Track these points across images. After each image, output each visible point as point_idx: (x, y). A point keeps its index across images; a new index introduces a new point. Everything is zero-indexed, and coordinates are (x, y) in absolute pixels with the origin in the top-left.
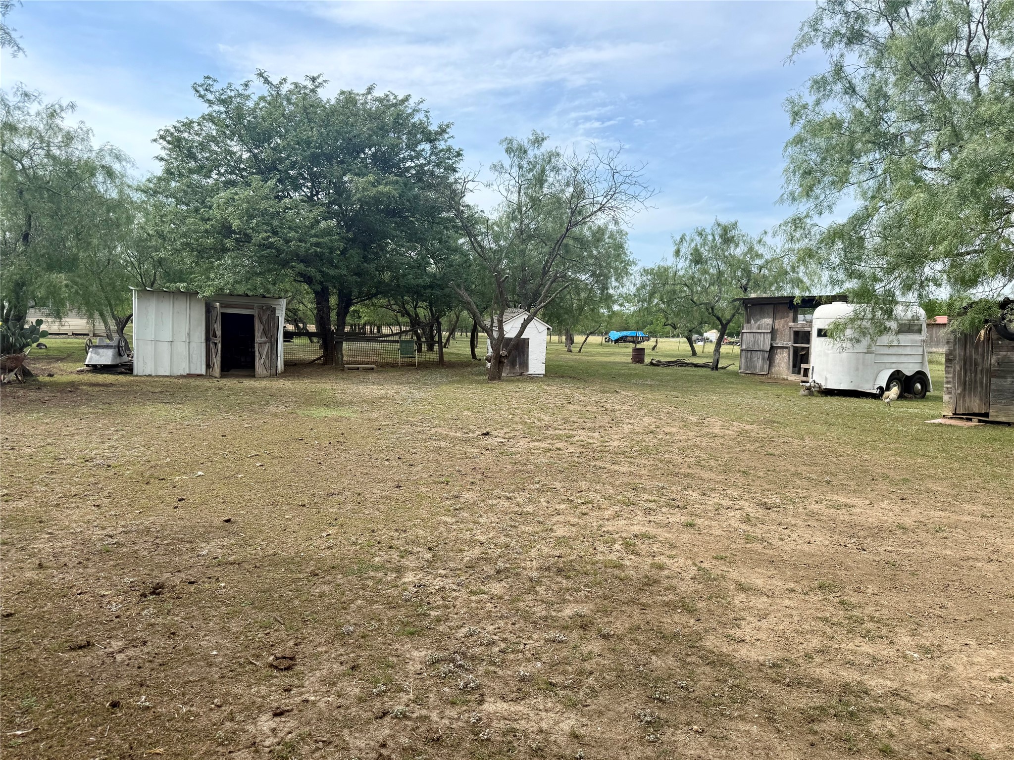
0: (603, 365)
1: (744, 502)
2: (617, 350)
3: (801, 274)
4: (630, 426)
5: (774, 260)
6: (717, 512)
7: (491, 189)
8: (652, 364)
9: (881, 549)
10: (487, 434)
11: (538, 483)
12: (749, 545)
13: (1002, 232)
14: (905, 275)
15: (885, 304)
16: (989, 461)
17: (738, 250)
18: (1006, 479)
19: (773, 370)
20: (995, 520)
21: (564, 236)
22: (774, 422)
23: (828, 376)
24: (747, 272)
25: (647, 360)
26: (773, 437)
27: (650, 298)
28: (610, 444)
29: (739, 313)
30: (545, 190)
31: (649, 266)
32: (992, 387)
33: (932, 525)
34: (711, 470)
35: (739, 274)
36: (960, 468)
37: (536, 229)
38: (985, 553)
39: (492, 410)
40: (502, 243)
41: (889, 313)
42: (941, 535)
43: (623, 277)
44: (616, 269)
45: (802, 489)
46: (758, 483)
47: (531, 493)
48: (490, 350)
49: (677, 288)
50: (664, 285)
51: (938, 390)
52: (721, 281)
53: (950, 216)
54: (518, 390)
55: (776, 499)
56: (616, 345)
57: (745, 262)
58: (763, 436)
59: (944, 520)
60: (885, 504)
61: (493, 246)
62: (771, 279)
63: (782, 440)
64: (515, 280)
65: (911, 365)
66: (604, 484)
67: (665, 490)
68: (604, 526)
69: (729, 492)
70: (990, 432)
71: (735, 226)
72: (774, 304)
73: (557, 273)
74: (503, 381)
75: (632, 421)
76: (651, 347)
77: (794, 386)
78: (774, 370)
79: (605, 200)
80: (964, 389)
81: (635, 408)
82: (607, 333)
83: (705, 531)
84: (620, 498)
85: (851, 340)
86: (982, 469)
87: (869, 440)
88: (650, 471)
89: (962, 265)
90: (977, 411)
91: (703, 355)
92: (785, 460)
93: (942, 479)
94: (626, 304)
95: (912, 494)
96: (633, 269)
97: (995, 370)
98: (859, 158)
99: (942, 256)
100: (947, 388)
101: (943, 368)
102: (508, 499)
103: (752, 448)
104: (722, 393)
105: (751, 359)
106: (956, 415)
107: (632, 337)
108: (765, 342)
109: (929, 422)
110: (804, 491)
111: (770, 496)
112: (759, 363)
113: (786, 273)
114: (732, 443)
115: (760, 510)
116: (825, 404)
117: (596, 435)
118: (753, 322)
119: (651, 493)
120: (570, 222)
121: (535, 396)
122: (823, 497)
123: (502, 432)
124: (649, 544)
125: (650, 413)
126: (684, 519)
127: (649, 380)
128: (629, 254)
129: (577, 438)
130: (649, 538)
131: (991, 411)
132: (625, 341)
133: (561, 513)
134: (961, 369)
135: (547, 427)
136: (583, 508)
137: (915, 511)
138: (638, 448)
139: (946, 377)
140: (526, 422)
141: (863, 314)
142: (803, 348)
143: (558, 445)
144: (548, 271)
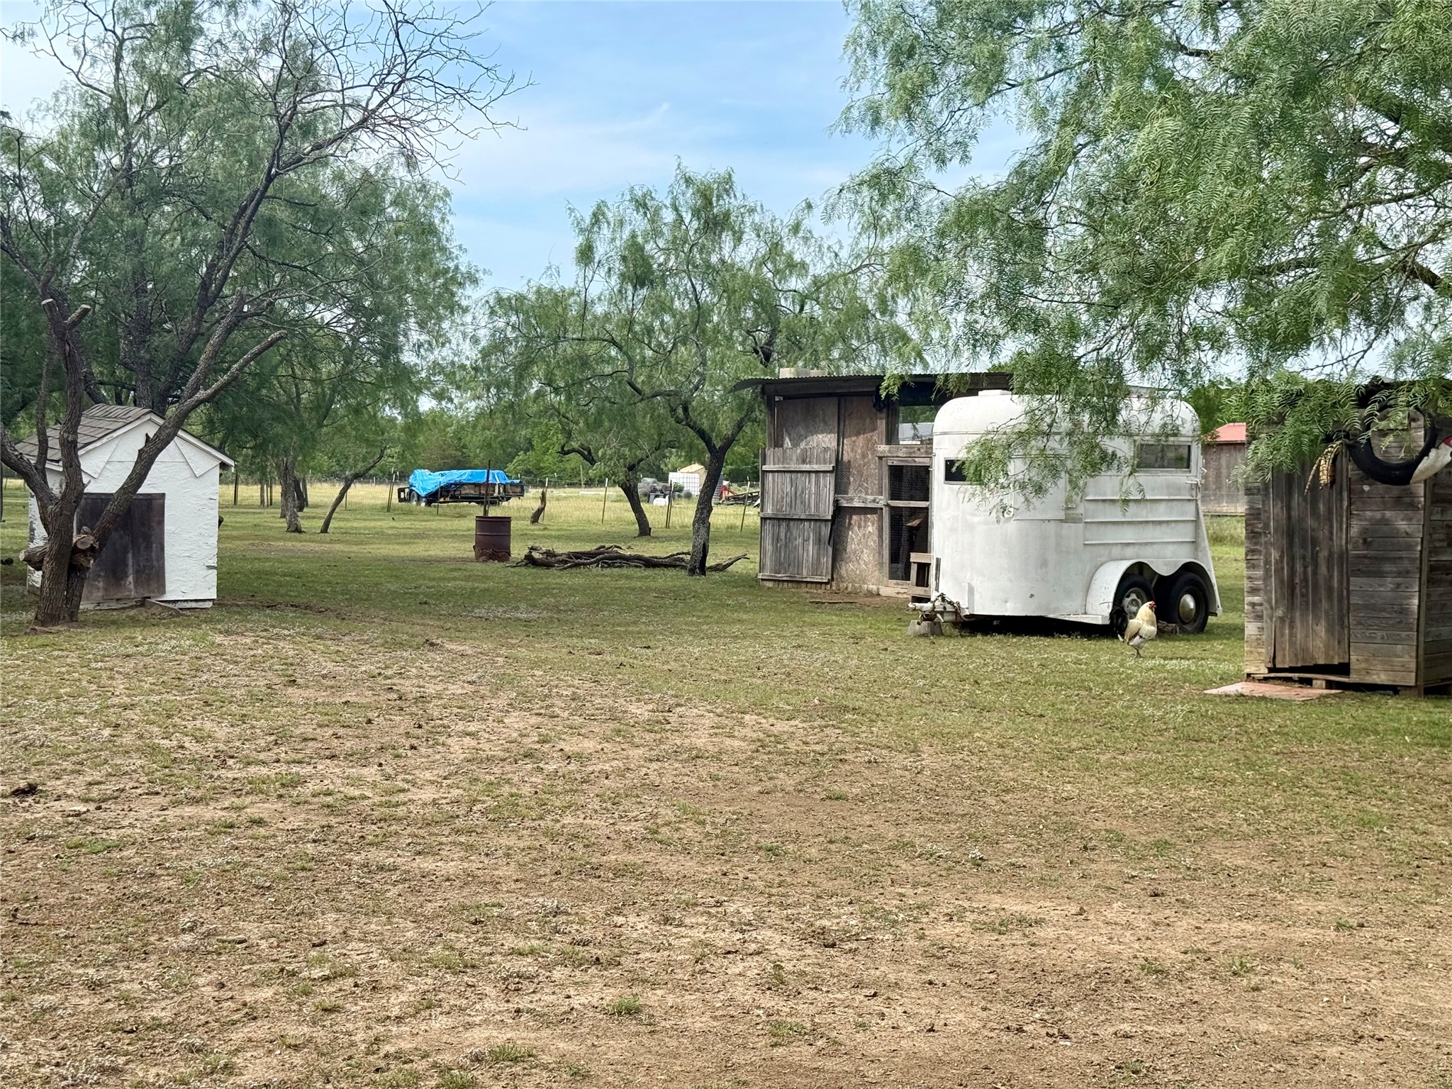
0: (394, 567)
1: (769, 933)
2: (435, 524)
3: (901, 319)
4: (467, 741)
5: (833, 278)
6: (699, 967)
7: (30, 47)
8: (530, 561)
9: (1106, 1032)
10: (31, 790)
11: (191, 929)
12: (780, 1051)
13: (1361, 215)
14: (1142, 320)
15: (1101, 395)
16: (1352, 784)
17: (742, 249)
18: (1391, 827)
19: (843, 572)
20: (1367, 933)
21: (261, 196)
22: (846, 709)
23: (974, 583)
24: (768, 308)
25: (518, 550)
26: (843, 751)
27: (520, 378)
28: (410, 796)
29: (755, 420)
30: (199, 59)
31: (513, 287)
32: (1354, 600)
33: (1223, 959)
34: (686, 851)
35: (750, 314)
36: (1287, 806)
37: (173, 170)
38: (1345, 1020)
39: (49, 715)
40: (72, 208)
41: (1108, 416)
42: (1245, 982)
43: (440, 319)
44: (421, 293)
45: (914, 886)
46: (805, 877)
47: (169, 960)
48: (41, 531)
49: (592, 348)
50: (556, 341)
51: (1234, 609)
52: (704, 331)
53: (1238, 176)
54: (131, 650)
55: (845, 918)
56: (432, 509)
57: (760, 283)
58: (818, 748)
59: (1253, 944)
60: (1115, 911)
61: (40, 215)
62: (828, 328)
63: (865, 756)
64: (114, 321)
65: (1171, 548)
66: (390, 915)
67: (563, 918)
68: (387, 1039)
69: (731, 908)
70: (1354, 711)
71: (726, 184)
72: (839, 395)
73: (242, 301)
74: (84, 624)
75: (472, 728)
76: (530, 515)
77: (895, 610)
78: (849, 569)
79: (377, 99)
80: (1291, 607)
81: (484, 690)
82: (404, 476)
83: (667, 1024)
84: (437, 951)
85: (1023, 487)
86: (1337, 805)
87: (1074, 744)
88: (521, 866)
89: (1270, 297)
90: (1321, 662)
91: (668, 533)
92: (873, 809)
93: (1246, 837)
94: (455, 394)
95: (1176, 880)
96: (469, 295)
97: (1358, 557)
98: (1028, 17)
99: (1224, 275)
100: (1253, 605)
101: (1240, 552)
102: (94, 986)
103: (790, 784)
104: (716, 636)
105: (789, 540)
106: (1277, 673)
107: (477, 485)
108: (821, 497)
109: (1214, 691)
110: (920, 890)
111: (835, 910)
112: (809, 550)
113: (865, 313)
114: (739, 773)
115: (809, 951)
116: (970, 656)
117: (371, 773)
118: (787, 442)
119: (523, 931)
120: (276, 155)
121: (185, 668)
122: (967, 904)
123: (81, 780)
124: (514, 1076)
125: (524, 701)
126: (611, 996)
127: (523, 606)
128: (455, 252)
129: (312, 786)
130: (515, 1060)
131: (1353, 658)
132: (455, 499)
133: (260, 1012)
134: (1282, 557)
135: (222, 759)
136: (327, 996)
137: (1183, 925)
138: (490, 803)
139: (1249, 578)
140: (155, 749)
141: (1048, 420)
142: (914, 512)
143: (253, 812)
144: (218, 295)
